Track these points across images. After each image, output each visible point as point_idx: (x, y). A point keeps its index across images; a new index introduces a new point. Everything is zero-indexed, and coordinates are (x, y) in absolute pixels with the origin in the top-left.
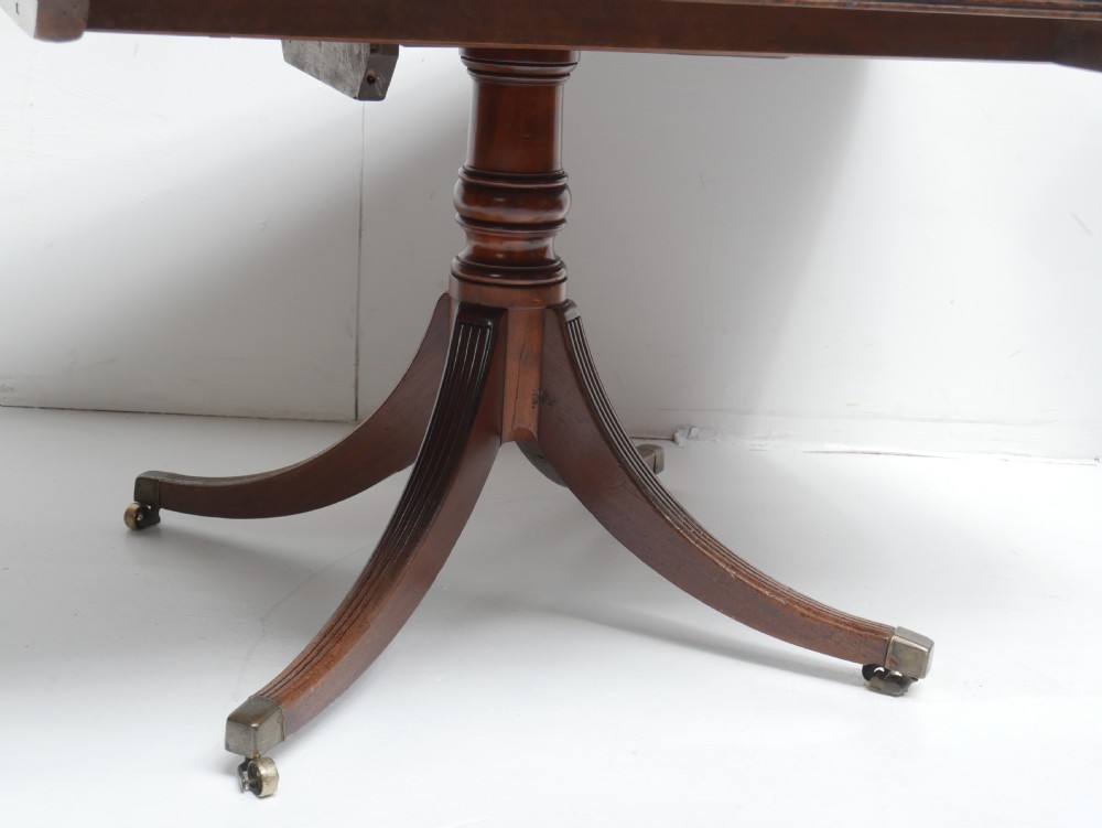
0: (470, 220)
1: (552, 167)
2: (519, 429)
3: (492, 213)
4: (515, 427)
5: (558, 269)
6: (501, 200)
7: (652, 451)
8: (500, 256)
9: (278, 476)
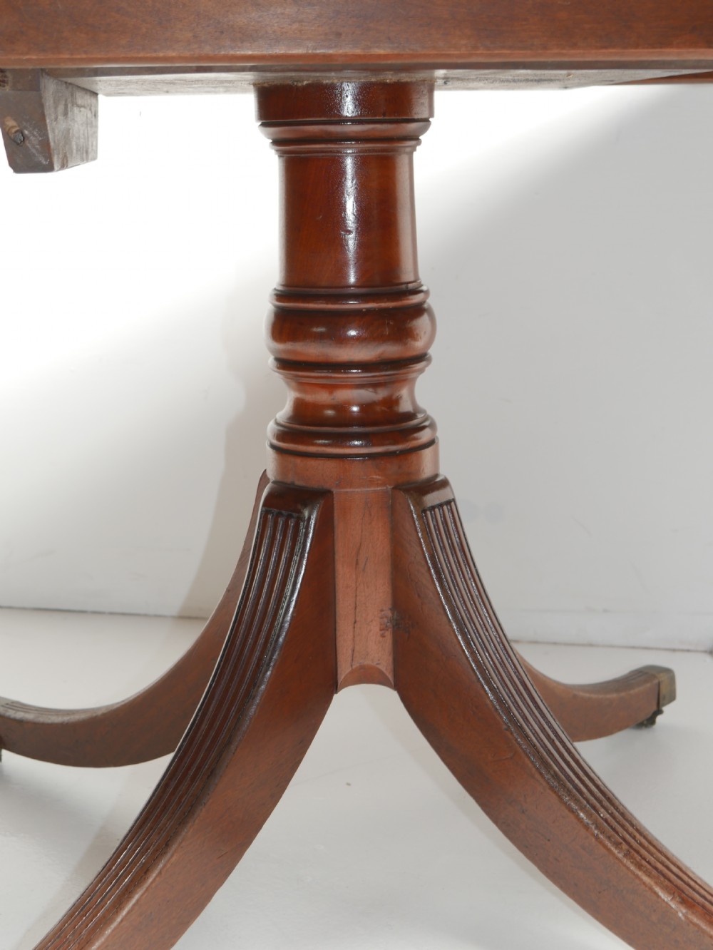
0: (285, 364)
1: (398, 277)
2: (362, 667)
3: (312, 350)
4: (356, 665)
5: (420, 428)
6: (321, 330)
7: (654, 677)
8: (330, 412)
9: (104, 715)
